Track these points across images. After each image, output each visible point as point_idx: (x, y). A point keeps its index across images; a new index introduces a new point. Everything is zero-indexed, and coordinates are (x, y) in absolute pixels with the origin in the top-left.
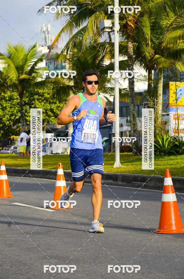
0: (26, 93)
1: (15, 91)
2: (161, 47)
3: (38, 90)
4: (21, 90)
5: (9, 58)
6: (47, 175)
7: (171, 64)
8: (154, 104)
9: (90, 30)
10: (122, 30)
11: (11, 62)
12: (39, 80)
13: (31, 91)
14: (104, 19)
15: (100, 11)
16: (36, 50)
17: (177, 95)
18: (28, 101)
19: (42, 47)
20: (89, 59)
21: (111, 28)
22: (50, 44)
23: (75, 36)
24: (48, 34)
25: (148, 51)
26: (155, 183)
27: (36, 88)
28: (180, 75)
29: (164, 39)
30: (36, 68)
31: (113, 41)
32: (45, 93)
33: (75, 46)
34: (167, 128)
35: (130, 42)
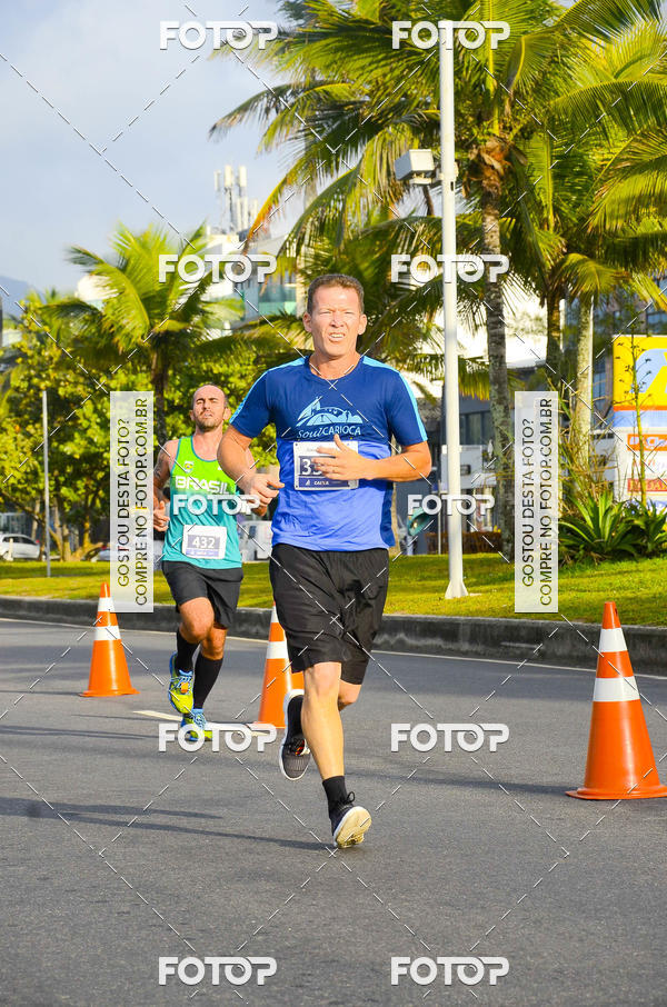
0: (174, 375)
1: (141, 371)
2: (587, 226)
3: (211, 364)
4: (160, 366)
5: (123, 269)
6: (240, 625)
7: (616, 278)
8: (567, 405)
9: (367, 180)
10: (465, 180)
11: (129, 281)
12: (214, 334)
13: (189, 368)
14: (411, 147)
15: (396, 124)
16: (204, 246)
17: (638, 374)
18: (181, 399)
19: (223, 236)
20: (366, 269)
21: (433, 174)
22: (246, 227)
23: (323, 201)
24: (240, 195)
25: (548, 244)
26: (574, 646)
27: (206, 361)
28: (647, 315)
29: (595, 205)
30: (204, 298)
31: (437, 214)
32: (232, 375)
33: (322, 228)
34: (607, 476)
35: (489, 214)
